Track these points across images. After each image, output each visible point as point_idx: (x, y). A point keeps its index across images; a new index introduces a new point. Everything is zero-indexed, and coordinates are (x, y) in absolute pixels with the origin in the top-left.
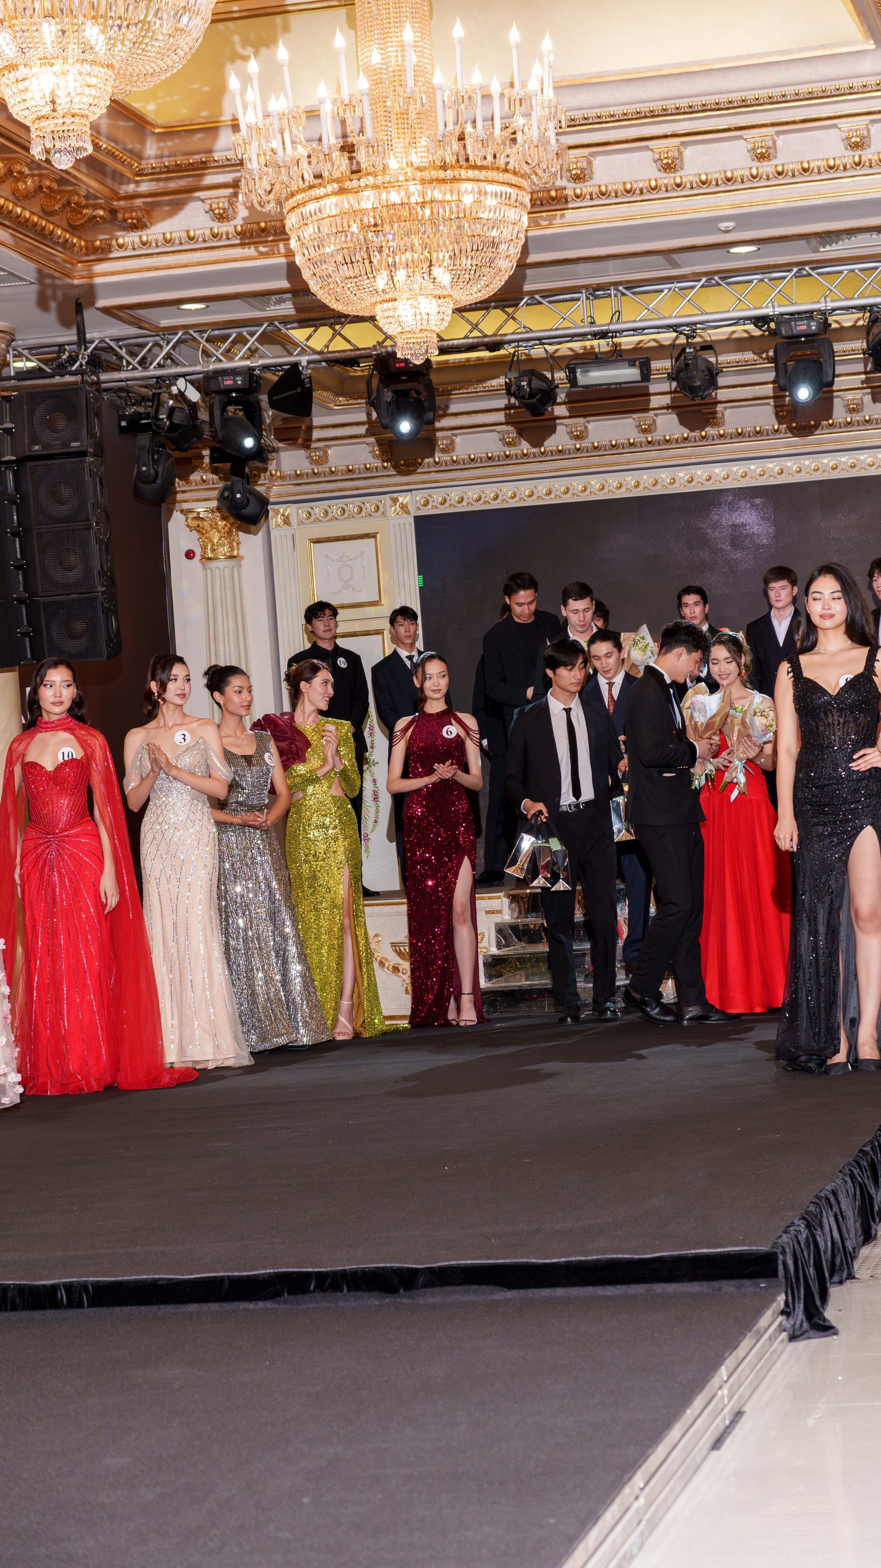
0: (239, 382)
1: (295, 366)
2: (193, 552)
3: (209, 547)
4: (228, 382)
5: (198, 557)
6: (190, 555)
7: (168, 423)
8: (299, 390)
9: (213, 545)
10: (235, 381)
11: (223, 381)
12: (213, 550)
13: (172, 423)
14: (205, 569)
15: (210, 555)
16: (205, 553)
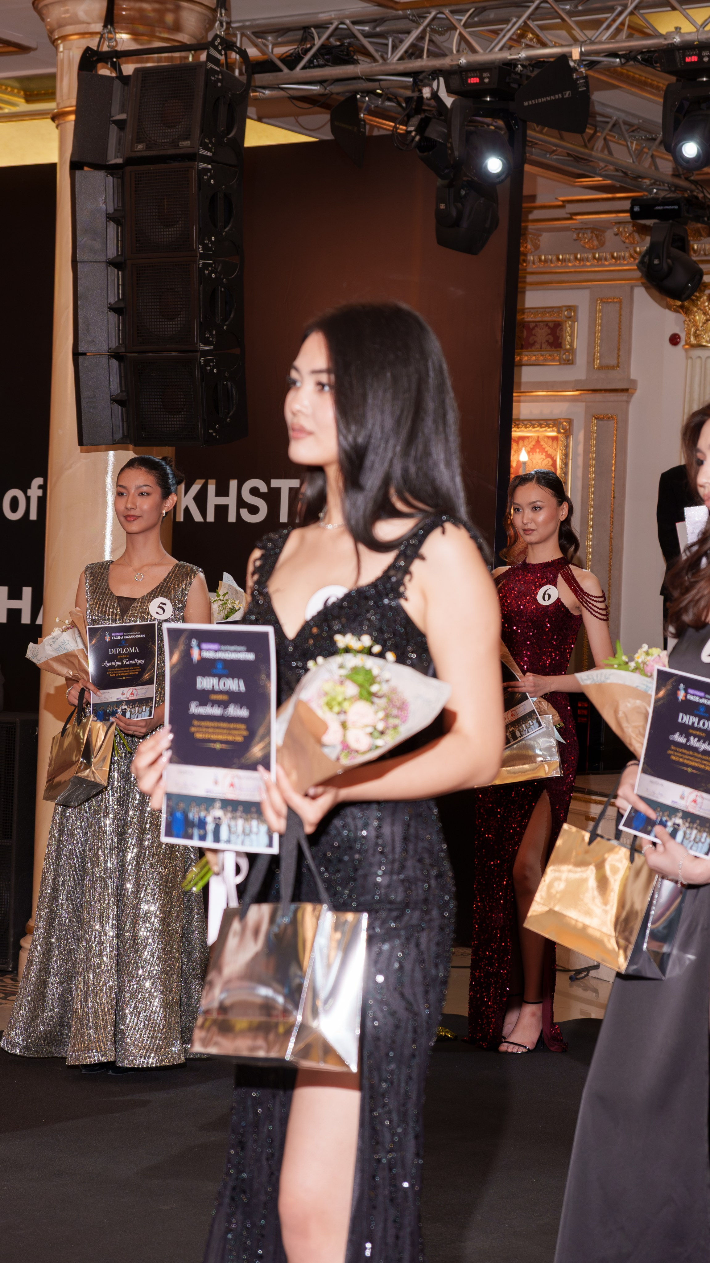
0: (486, 80)
1: (564, 58)
2: (679, 337)
3: (693, 330)
4: (474, 80)
5: (683, 342)
6: (674, 340)
7: (417, 138)
8: (567, 94)
9: (697, 330)
10: (482, 79)
11: (467, 78)
12: (696, 336)
13: (424, 139)
14: (688, 357)
15: (693, 340)
16: (689, 338)
